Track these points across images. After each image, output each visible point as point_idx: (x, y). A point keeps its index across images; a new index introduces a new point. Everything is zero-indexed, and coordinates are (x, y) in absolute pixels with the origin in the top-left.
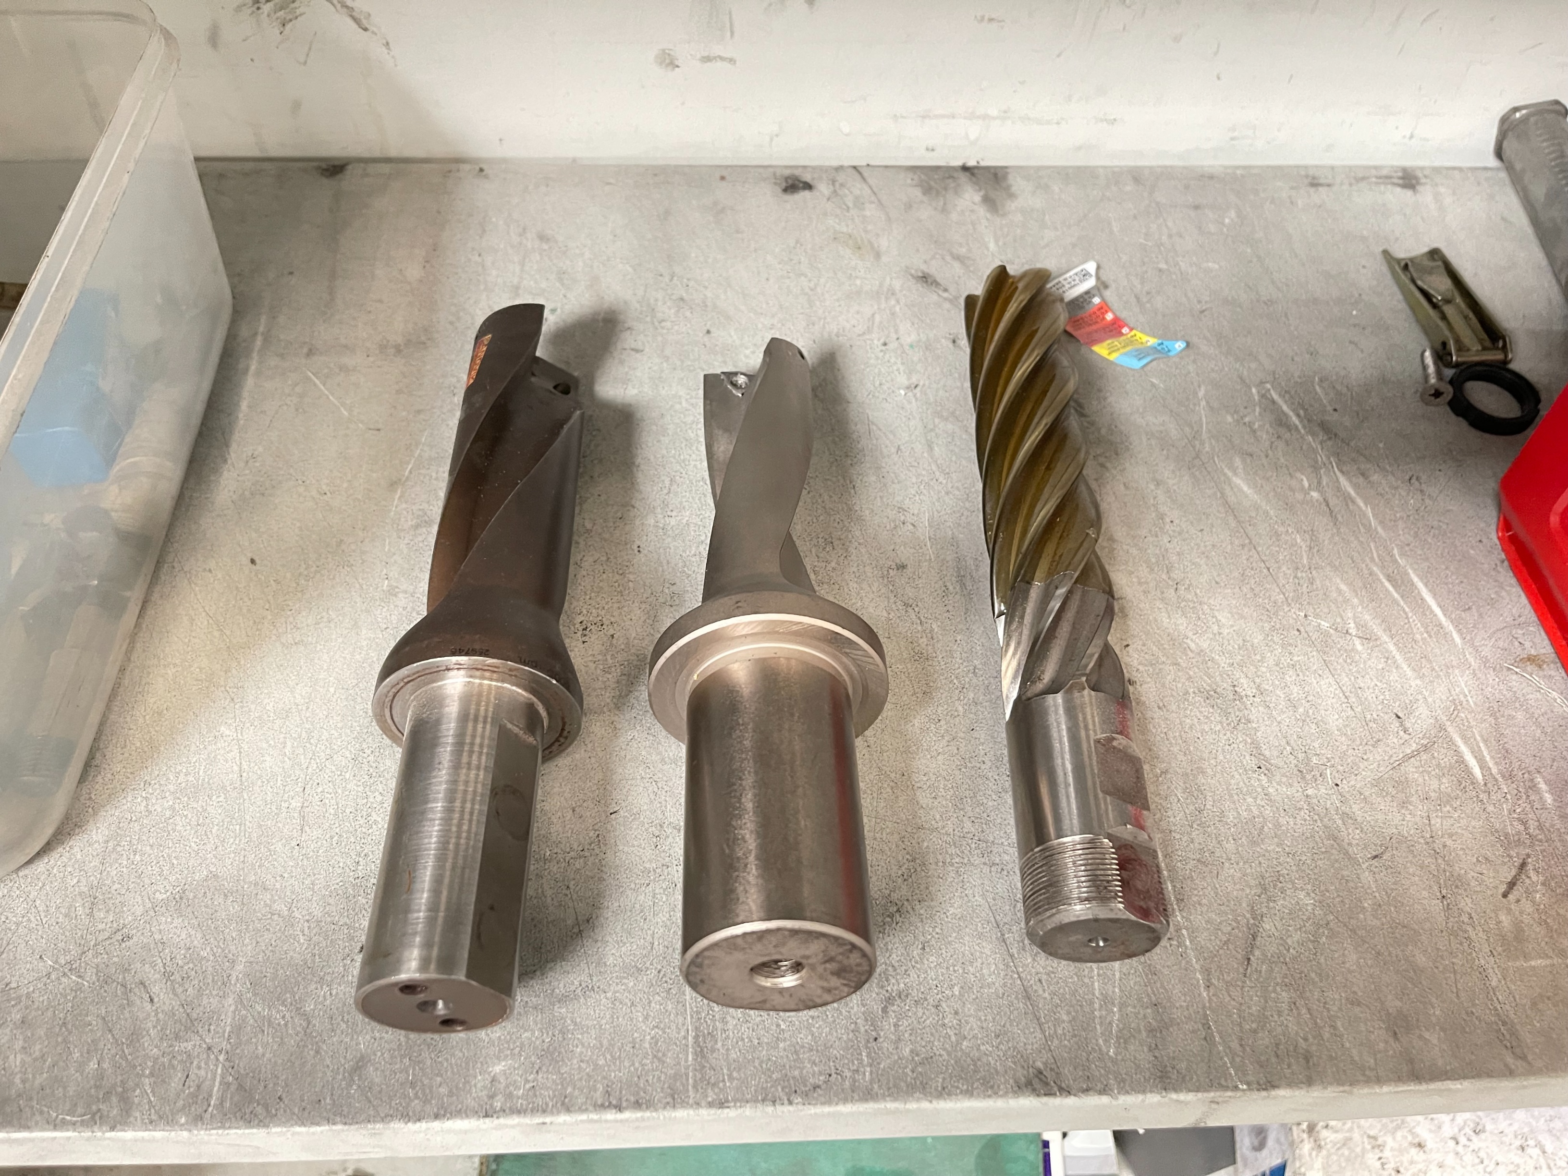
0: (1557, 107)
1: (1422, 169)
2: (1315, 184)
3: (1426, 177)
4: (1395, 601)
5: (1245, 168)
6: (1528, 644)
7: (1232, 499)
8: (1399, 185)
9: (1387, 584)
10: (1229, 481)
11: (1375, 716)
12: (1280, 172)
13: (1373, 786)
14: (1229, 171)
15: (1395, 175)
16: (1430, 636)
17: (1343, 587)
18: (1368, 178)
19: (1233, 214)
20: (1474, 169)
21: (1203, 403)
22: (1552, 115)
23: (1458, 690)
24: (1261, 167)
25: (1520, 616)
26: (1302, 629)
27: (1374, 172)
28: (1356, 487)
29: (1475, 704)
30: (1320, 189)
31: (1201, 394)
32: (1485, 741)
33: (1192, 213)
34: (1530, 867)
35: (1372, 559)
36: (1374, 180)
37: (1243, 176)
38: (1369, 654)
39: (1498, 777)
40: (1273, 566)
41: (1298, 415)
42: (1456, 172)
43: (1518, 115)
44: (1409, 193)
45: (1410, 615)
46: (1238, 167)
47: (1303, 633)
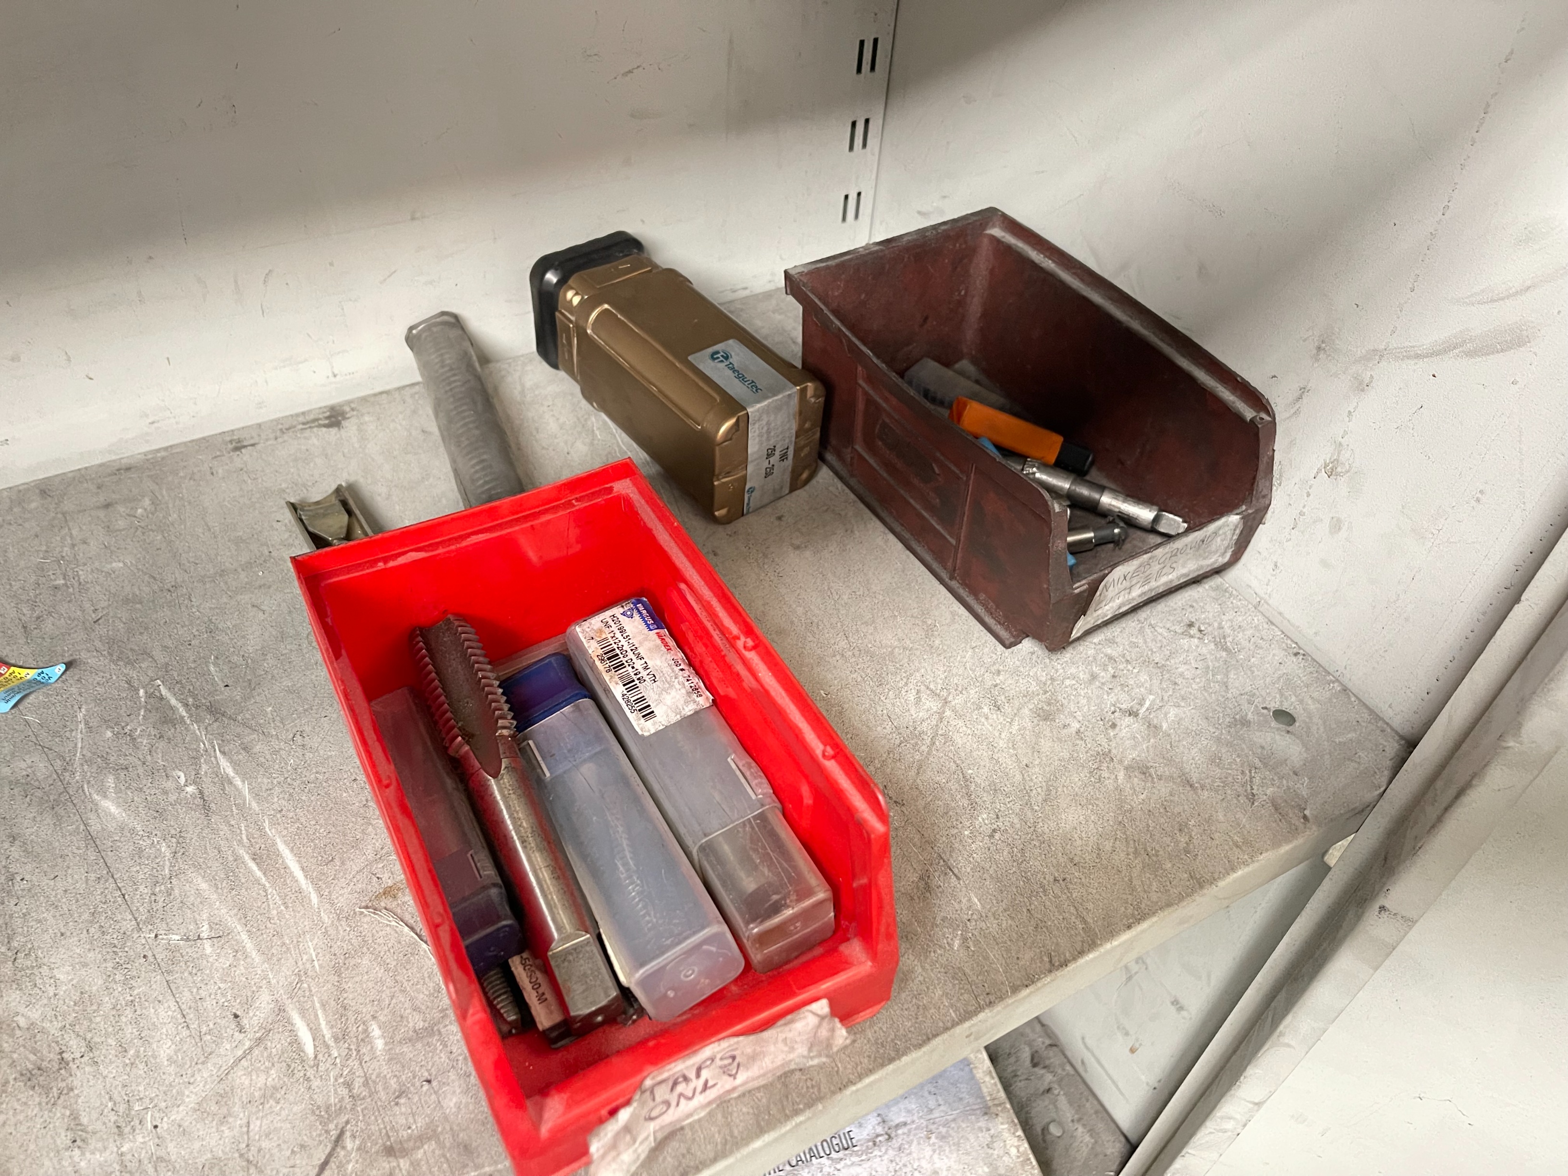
0: (446, 318)
1: (349, 402)
2: (239, 447)
3: (353, 410)
4: (257, 881)
5: (166, 449)
6: (385, 876)
7: (95, 826)
8: (325, 426)
9: (253, 866)
10: (96, 808)
11: (211, 1026)
12: (204, 443)
13: (195, 1110)
14: (150, 456)
15: (321, 416)
16: (287, 907)
17: (204, 886)
18: (295, 427)
19: (147, 502)
20: (400, 389)
21: (82, 726)
22: (439, 328)
23: (305, 957)
24: (185, 443)
25: (382, 848)
26: (149, 954)
27: (301, 419)
28: (235, 764)
29: (321, 966)
30: (243, 450)
31: (80, 716)
32: (323, 1005)
33: (102, 514)
34: (348, 1134)
35: (240, 842)
36: (301, 426)
37: (163, 458)
38: (218, 955)
39: (331, 1043)
40: (128, 890)
41: (186, 705)
42: (384, 396)
43: (414, 332)
44: (334, 431)
45: (270, 891)
46: (158, 451)
47: (151, 959)
